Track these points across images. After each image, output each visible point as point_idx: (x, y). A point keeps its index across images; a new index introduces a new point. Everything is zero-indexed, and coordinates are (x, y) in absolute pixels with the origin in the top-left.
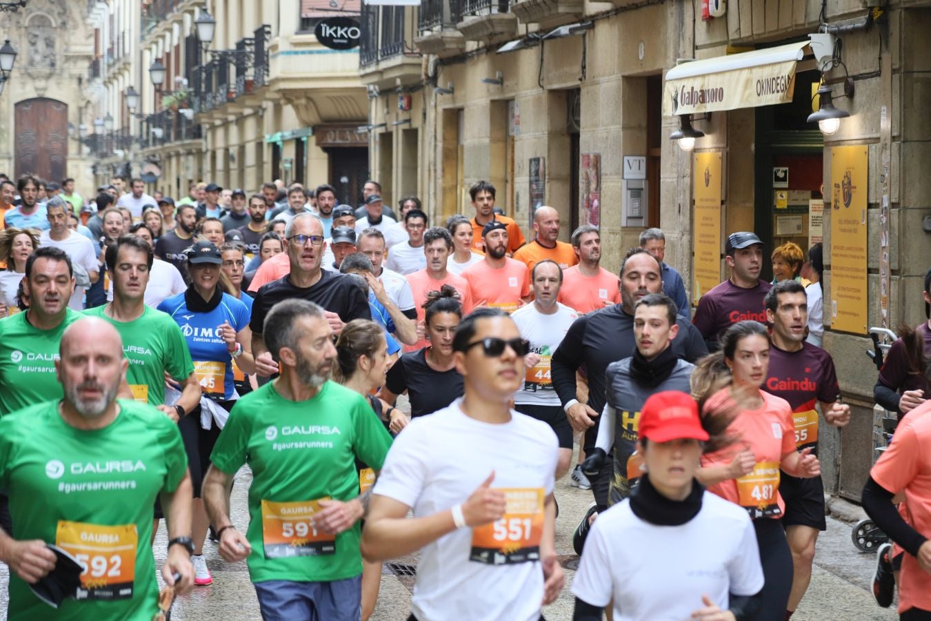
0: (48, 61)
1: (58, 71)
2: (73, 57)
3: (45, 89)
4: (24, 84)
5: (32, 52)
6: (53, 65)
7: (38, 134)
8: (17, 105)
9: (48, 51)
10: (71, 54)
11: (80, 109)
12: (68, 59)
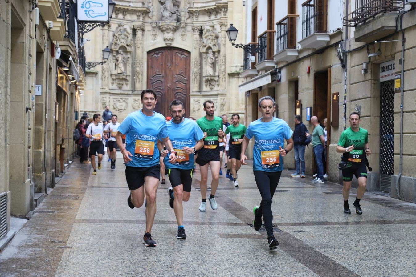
0: (175, 16)
1: (183, 25)
2: (196, 11)
3: (172, 40)
4: (155, 35)
5: (162, 11)
6: (178, 20)
7: (166, 76)
8: (149, 53)
9: (174, 9)
10: (194, 10)
11: (201, 54)
12: (191, 13)
